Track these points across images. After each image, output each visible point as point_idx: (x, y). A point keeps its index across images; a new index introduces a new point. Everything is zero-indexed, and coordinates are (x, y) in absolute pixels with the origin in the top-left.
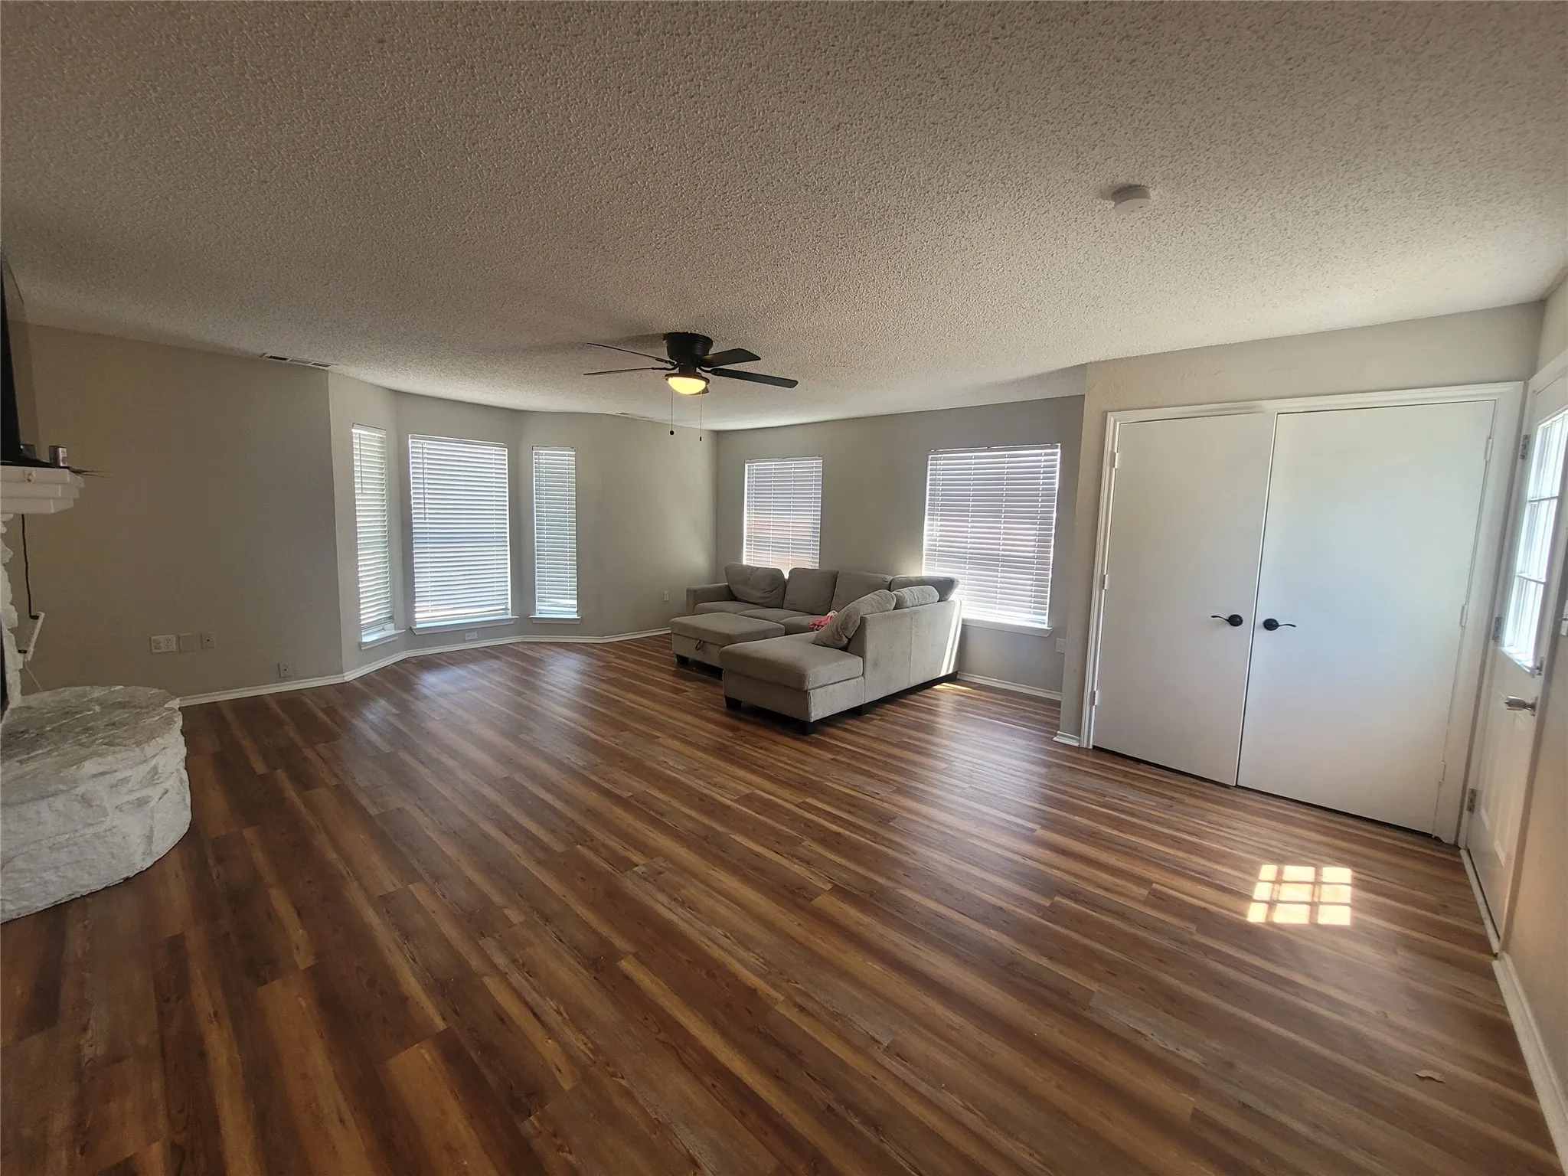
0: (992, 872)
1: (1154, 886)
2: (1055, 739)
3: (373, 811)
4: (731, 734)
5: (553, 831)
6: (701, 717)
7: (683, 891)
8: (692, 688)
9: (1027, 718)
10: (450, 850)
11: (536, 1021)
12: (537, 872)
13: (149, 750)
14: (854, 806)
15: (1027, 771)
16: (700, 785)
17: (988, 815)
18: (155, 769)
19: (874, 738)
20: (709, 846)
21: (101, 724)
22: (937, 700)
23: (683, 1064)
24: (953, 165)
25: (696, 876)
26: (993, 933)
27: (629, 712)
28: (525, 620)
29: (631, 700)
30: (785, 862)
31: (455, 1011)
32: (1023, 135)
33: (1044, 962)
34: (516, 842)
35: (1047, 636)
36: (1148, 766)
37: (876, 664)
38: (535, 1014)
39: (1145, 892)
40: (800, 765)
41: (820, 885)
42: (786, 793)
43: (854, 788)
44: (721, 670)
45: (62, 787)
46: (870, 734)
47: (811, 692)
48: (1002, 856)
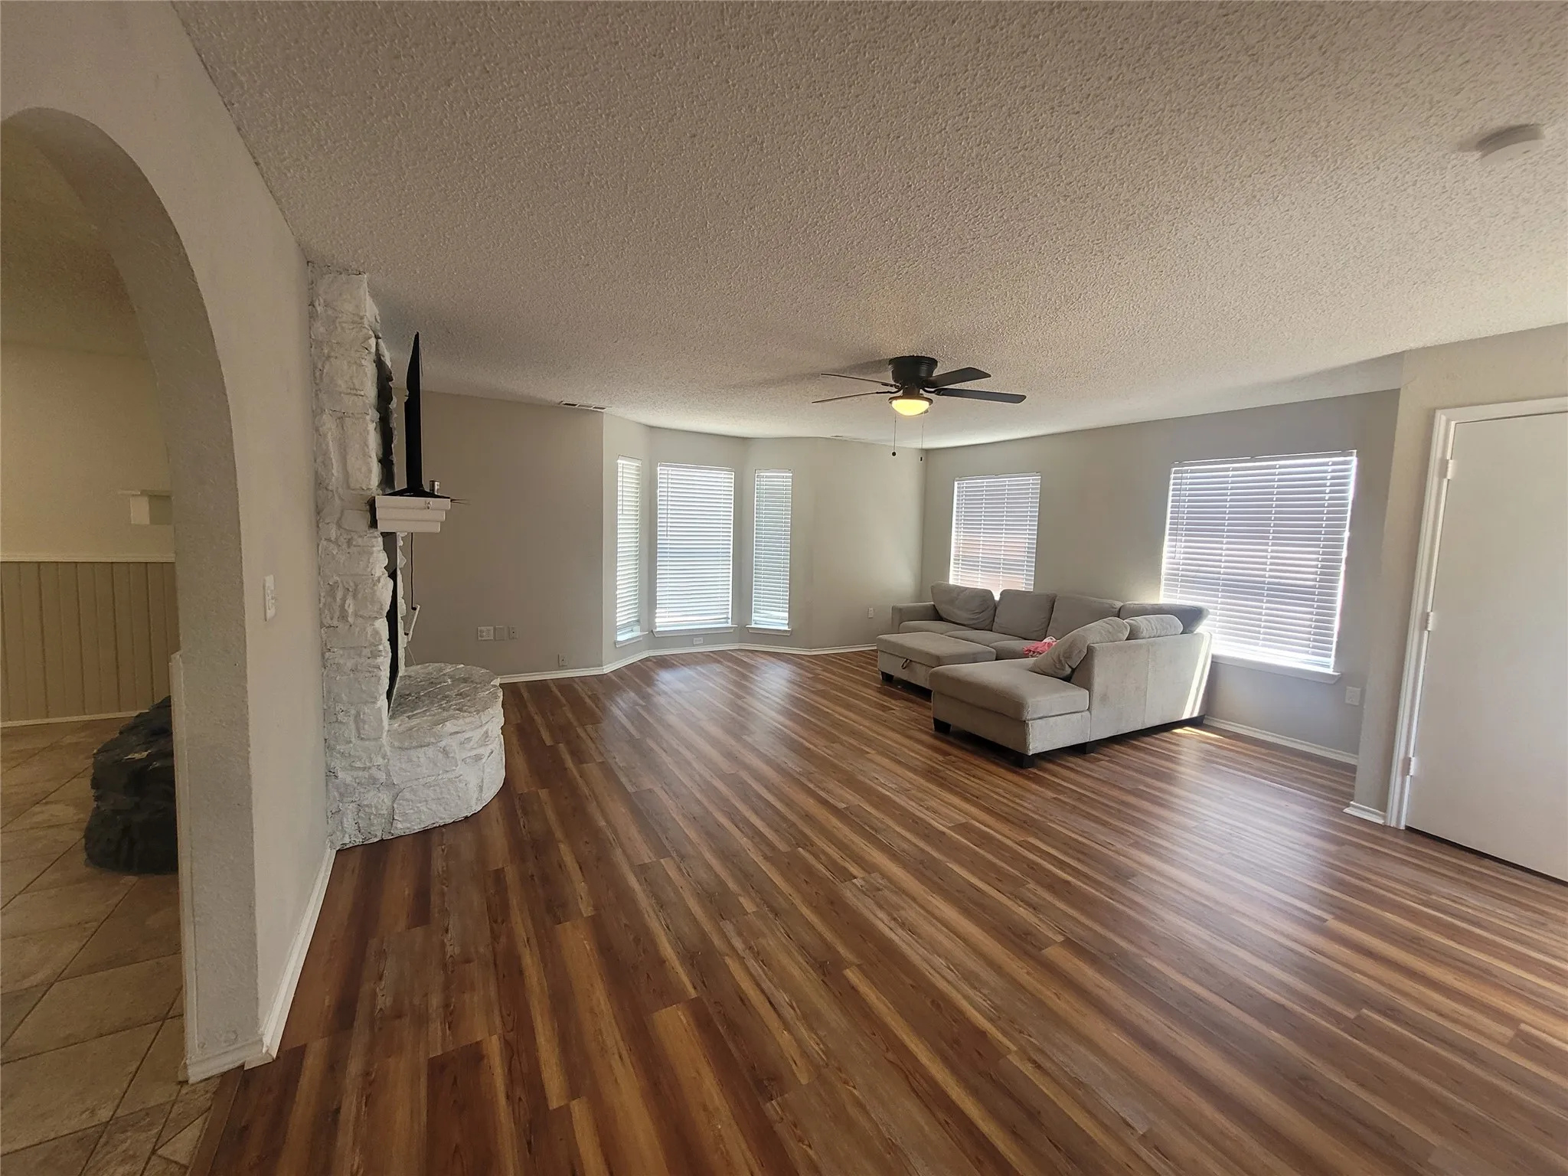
0: (1265, 959)
1: (1523, 1026)
2: (1347, 810)
3: (631, 789)
4: (941, 758)
5: (776, 831)
6: (910, 737)
7: (903, 913)
8: (897, 706)
9: (1303, 779)
10: (692, 834)
11: (773, 1012)
12: (765, 866)
13: (484, 719)
14: (1083, 853)
15: (1308, 845)
16: (912, 806)
17: (1258, 891)
18: (486, 732)
19: (1104, 781)
20: (925, 870)
21: (453, 693)
22: (1177, 745)
23: (914, 1090)
24: (1249, 147)
25: (914, 899)
26: (1275, 1035)
27: (837, 724)
28: (743, 631)
29: (839, 713)
30: (1009, 903)
31: (703, 982)
32: (1354, 96)
33: (1350, 1086)
34: (746, 836)
35: (1333, 682)
36: (1497, 864)
37: (1104, 698)
38: (771, 1003)
39: (1510, 1033)
40: (1018, 801)
41: (1051, 935)
42: (1005, 828)
43: (1082, 834)
44: (931, 691)
45: (433, 740)
46: (1096, 775)
47: (1030, 722)
48: (1281, 945)
